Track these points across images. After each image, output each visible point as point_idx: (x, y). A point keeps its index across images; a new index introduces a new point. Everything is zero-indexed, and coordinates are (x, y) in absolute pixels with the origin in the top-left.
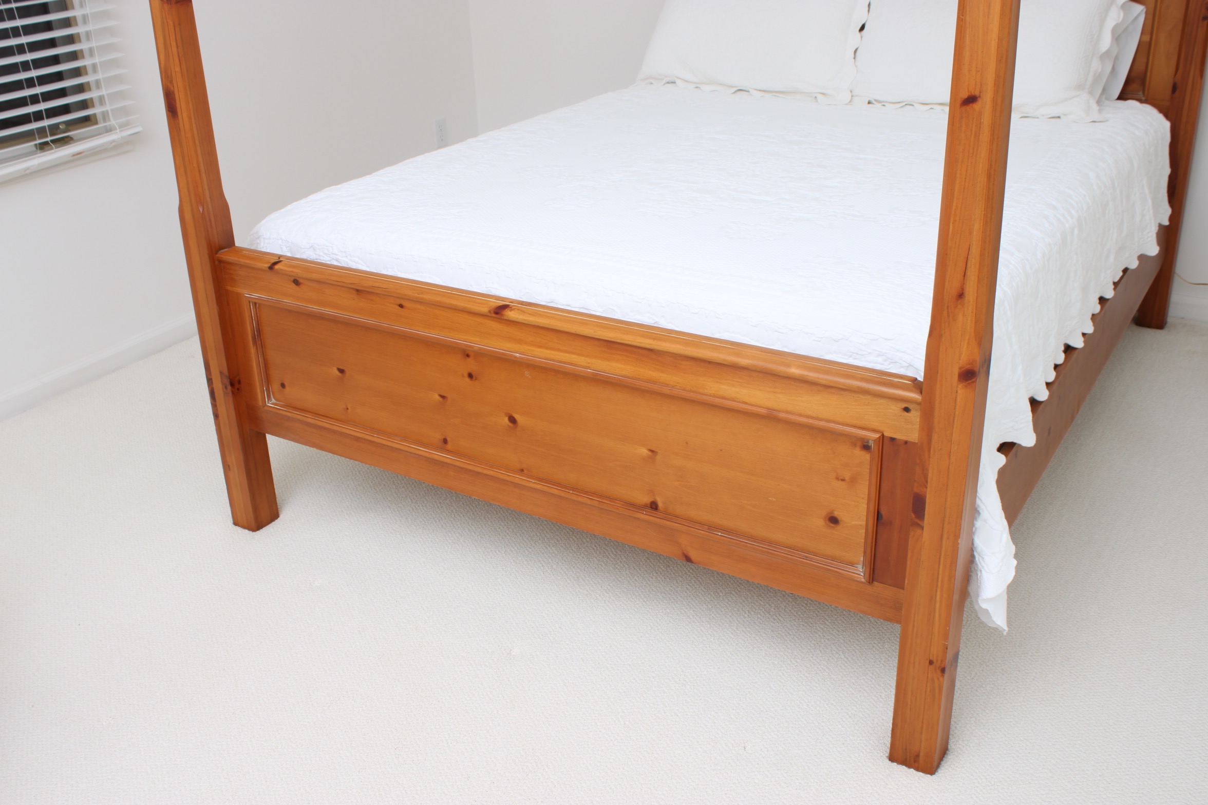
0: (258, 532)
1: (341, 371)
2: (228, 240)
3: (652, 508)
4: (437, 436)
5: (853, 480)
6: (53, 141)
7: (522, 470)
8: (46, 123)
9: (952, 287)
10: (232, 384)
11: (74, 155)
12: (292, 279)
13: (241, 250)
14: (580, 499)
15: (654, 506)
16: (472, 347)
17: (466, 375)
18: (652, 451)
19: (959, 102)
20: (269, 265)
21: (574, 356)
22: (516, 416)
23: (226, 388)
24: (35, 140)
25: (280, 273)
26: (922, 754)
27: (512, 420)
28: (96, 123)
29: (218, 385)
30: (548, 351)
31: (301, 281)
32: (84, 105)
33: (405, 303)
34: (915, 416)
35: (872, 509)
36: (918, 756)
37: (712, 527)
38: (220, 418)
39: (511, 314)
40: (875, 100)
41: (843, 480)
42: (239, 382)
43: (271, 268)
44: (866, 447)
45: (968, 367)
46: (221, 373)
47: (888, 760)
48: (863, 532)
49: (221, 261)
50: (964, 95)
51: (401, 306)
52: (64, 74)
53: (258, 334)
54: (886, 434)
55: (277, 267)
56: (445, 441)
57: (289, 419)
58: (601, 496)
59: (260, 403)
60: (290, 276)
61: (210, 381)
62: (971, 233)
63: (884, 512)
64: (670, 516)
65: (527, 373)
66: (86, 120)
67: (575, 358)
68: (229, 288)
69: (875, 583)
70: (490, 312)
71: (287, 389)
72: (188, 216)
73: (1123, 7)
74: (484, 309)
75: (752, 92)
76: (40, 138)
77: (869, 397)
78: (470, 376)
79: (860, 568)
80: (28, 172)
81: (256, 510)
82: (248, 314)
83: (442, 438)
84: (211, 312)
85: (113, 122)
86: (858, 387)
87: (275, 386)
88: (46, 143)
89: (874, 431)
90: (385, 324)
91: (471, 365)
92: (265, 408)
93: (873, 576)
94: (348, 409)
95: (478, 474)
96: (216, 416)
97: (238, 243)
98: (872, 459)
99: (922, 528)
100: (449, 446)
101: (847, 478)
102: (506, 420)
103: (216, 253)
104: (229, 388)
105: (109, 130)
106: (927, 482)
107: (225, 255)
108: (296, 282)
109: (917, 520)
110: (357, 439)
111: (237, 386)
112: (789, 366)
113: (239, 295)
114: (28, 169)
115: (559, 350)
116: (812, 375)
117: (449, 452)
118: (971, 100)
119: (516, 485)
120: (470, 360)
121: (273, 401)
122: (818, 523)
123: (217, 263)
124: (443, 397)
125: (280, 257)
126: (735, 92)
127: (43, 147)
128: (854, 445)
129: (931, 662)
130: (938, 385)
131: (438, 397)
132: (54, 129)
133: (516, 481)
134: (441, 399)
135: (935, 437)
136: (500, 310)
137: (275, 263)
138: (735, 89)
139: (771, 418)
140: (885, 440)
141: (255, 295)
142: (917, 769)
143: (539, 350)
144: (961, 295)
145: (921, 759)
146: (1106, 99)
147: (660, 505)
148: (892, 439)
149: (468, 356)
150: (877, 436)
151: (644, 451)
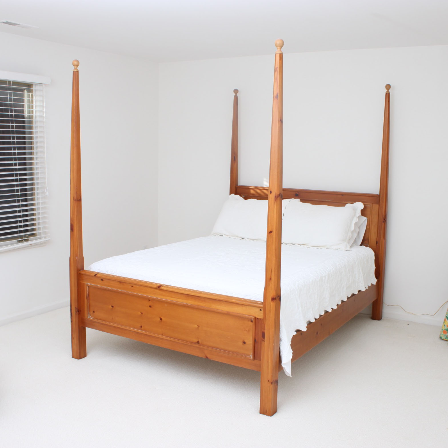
0: (80, 360)
1: (112, 307)
2: (82, 268)
3: (198, 343)
4: (139, 325)
5: (249, 331)
6: (24, 240)
7: (163, 334)
8: (23, 234)
9: (269, 277)
10: (78, 311)
11: (29, 245)
12: (101, 279)
13: (86, 271)
14: (178, 341)
15: (198, 342)
16: (151, 298)
17: (149, 306)
18: (198, 326)
19: (268, 232)
20: (94, 275)
21: (179, 299)
22: (162, 318)
23: (76, 312)
24: (18, 239)
25: (98, 277)
26: (268, 410)
27: (161, 319)
28: (36, 236)
29: (74, 311)
30: (172, 298)
31: (103, 279)
32: (33, 230)
33: (133, 285)
34: (262, 311)
35: (253, 338)
36: (267, 411)
37: (213, 347)
38: (73, 322)
39: (162, 288)
40: (284, 243)
41: (246, 331)
42: (80, 311)
43: (95, 275)
44: (252, 321)
45: (273, 297)
46: (75, 308)
47: (259, 414)
48: (251, 345)
49: (80, 274)
50: (270, 231)
51: (132, 286)
52: (28, 220)
53: (88, 296)
54: (256, 317)
55: (97, 275)
56: (141, 327)
57: (94, 322)
58: (184, 341)
59: (86, 317)
60: (100, 278)
61: (71, 310)
62: (272, 263)
63: (256, 339)
64: (203, 345)
65: (166, 305)
66: (33, 235)
67: (179, 300)
68: (81, 282)
69: (255, 360)
70: (157, 287)
71: (95, 313)
72: (72, 260)
73: (359, 217)
74: (155, 287)
75: (246, 239)
76: (20, 239)
77: (252, 307)
78: (150, 306)
79: (251, 356)
80: (15, 248)
81: (80, 353)
82: (86, 290)
83: (140, 326)
84: (75, 289)
85: (42, 236)
86: (249, 304)
87: (91, 312)
88: (22, 240)
89: (254, 316)
90: (127, 292)
91: (150, 303)
92: (88, 319)
93: (254, 358)
94: (113, 318)
95: (150, 336)
96: (72, 321)
97: (85, 269)
98: (253, 324)
99: (265, 341)
100: (142, 328)
101: (247, 330)
102: (159, 319)
103: (79, 271)
104: (77, 312)
105: (40, 238)
106: (265, 328)
107: (81, 272)
108: (102, 280)
109: (263, 339)
110: (115, 327)
111: (79, 312)
112: (232, 299)
113: (84, 284)
114: (15, 247)
115: (175, 298)
116: (238, 302)
117: (142, 330)
118: (271, 232)
119: (161, 339)
120: (150, 302)
121: (90, 317)
122: (241, 344)
123: (79, 274)
124: (142, 313)
125: (98, 273)
126: (241, 239)
127: (21, 241)
128: (249, 321)
129: (269, 381)
130: (267, 302)
131: (140, 313)
132: (25, 236)
133: (161, 337)
134: (141, 314)
135: (266, 316)
136: (159, 287)
137: (96, 275)
138: (241, 238)
139: (228, 314)
140: (256, 318)
141: (89, 284)
142: (267, 415)
143: (169, 298)
144: (271, 279)
145: (268, 412)
146: (356, 245)
147: (200, 342)
148: (258, 318)
149: (150, 301)
150: (254, 317)
151: (196, 326)
